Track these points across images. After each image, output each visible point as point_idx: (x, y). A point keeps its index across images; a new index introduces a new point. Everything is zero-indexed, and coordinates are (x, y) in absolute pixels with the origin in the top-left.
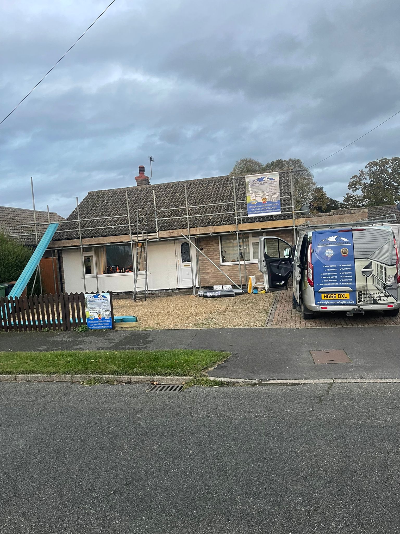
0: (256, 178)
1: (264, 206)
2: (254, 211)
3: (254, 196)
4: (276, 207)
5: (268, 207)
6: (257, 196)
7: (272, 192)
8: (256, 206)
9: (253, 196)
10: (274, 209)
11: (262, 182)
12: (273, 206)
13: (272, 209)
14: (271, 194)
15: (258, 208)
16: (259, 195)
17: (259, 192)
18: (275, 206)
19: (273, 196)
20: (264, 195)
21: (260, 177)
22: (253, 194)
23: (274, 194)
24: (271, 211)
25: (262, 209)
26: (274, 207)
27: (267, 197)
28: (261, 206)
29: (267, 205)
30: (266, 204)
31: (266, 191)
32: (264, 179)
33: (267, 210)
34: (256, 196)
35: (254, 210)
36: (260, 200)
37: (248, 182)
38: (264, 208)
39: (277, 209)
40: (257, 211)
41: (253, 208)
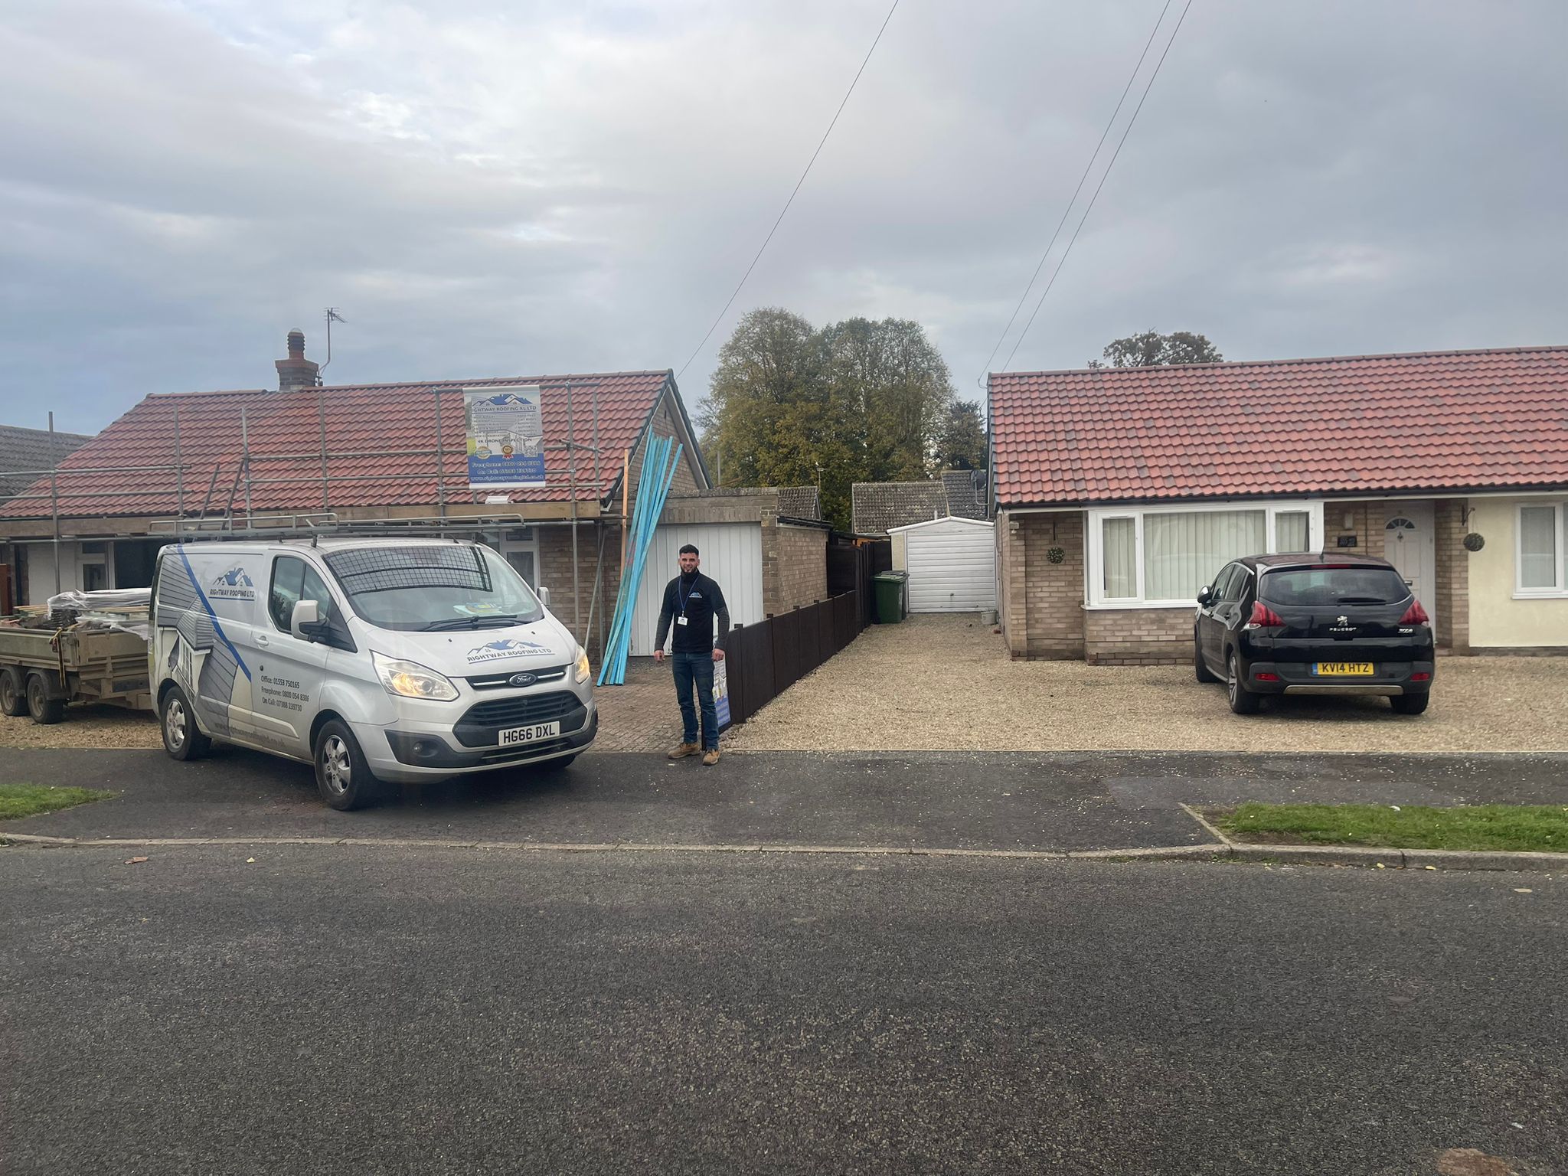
0: (489, 396)
1: (505, 464)
2: (484, 476)
3: (484, 439)
4: (533, 471)
5: (516, 467)
6: (491, 438)
7: (525, 433)
8: (488, 465)
9: (481, 439)
10: (530, 475)
11: (503, 406)
12: (528, 467)
13: (525, 474)
14: (523, 437)
15: (492, 468)
16: (495, 438)
17: (496, 431)
18: (532, 467)
19: (528, 444)
20: (507, 439)
21: (497, 394)
22: (482, 434)
23: (530, 438)
24: (523, 477)
25: (503, 471)
26: (530, 471)
27: (513, 444)
28: (500, 465)
29: (513, 464)
30: (511, 460)
31: (513, 428)
32: (507, 400)
33: (513, 475)
34: (489, 438)
35: (483, 473)
36: (496, 450)
37: (470, 403)
38: (507, 471)
39: (536, 474)
40: (489, 476)
41: (482, 468)
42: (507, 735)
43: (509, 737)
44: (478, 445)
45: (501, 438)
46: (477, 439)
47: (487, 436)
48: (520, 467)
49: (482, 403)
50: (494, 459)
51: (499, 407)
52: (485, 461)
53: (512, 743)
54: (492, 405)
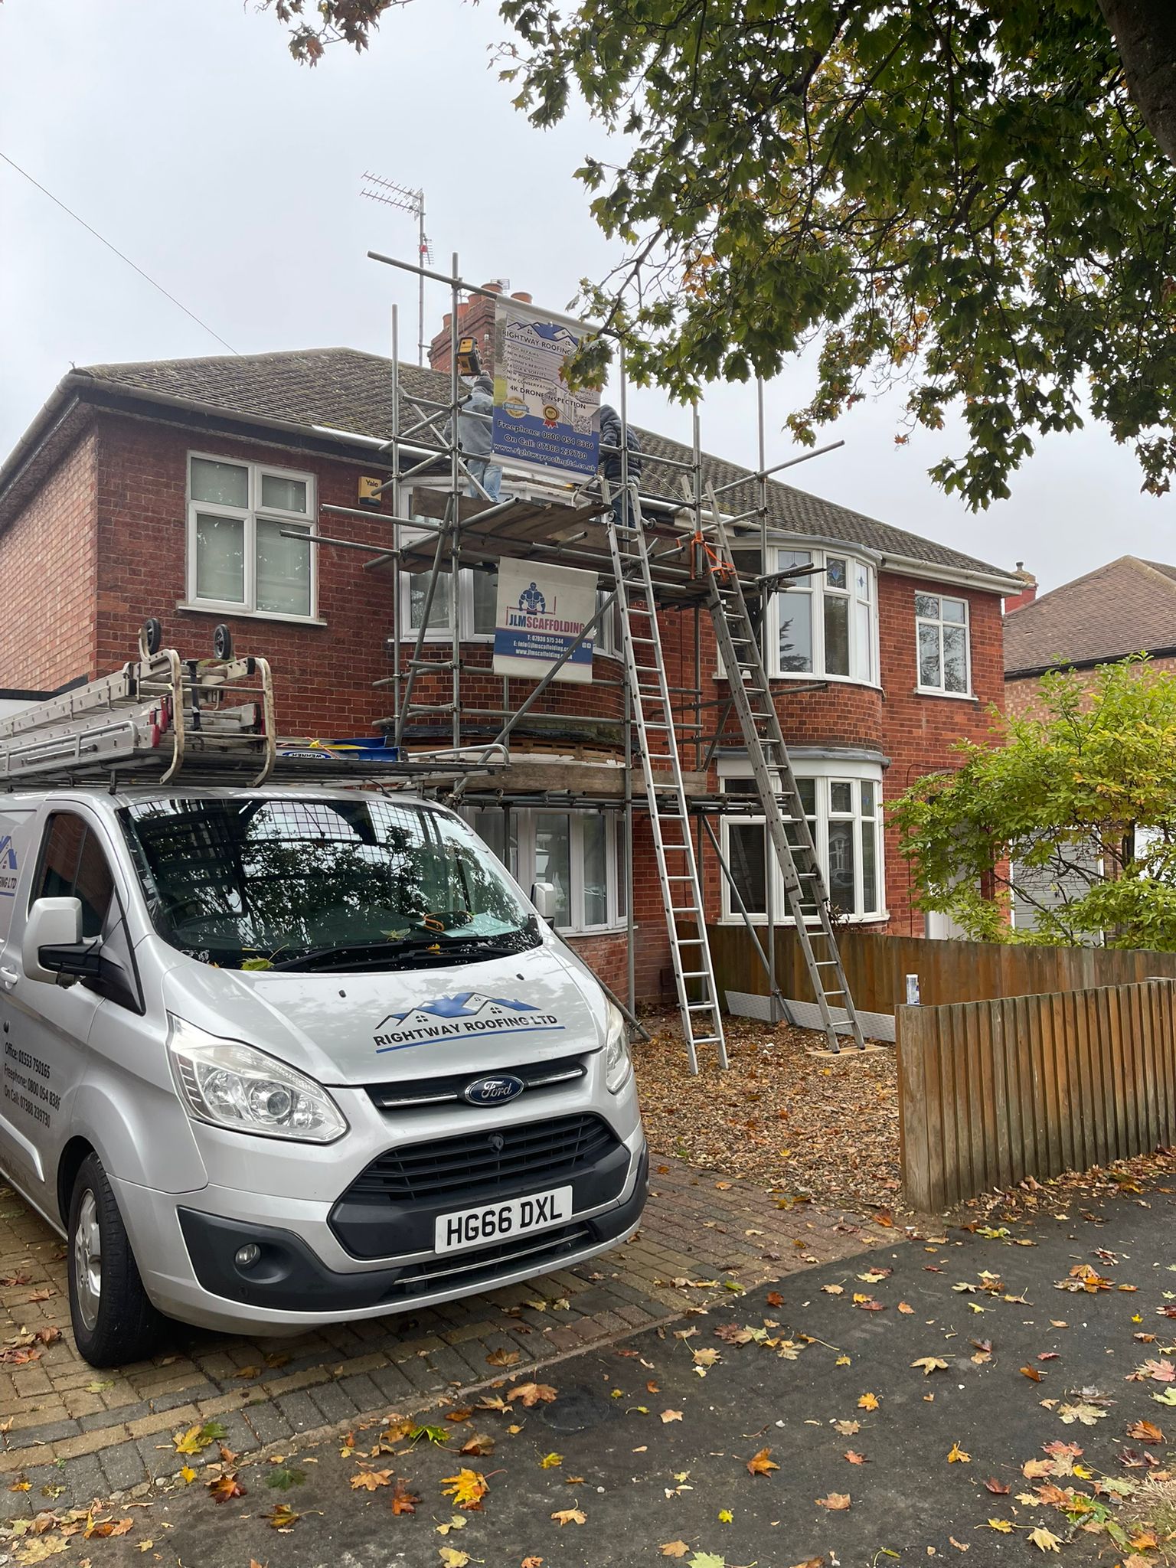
42: (455, 1226)
43: (459, 1231)
44: (511, 393)
45: (545, 391)
46: (510, 383)
47: (524, 383)
48: (566, 446)
49: (522, 327)
50: (530, 421)
51: (547, 341)
52: (516, 422)
53: (465, 1244)
54: (535, 336)
